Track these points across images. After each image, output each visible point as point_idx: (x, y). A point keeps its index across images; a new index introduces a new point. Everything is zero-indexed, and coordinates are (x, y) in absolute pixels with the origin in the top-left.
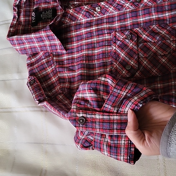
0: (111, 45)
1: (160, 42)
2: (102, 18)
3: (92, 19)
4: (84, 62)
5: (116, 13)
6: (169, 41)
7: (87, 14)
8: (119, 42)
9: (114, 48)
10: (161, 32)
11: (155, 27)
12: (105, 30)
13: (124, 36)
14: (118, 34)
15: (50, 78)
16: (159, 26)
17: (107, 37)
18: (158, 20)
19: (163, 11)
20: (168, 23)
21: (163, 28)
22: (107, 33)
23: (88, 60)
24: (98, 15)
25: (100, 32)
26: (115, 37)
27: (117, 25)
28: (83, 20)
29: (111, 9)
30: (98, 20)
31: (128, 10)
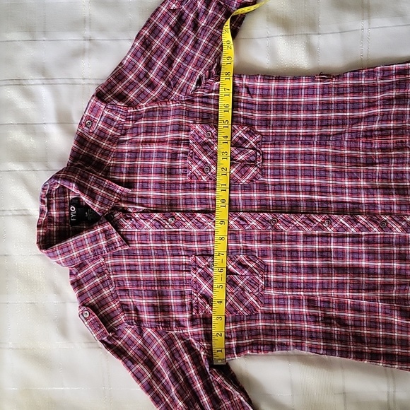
0: (189, 271)
1: (248, 277)
2: (176, 231)
3: (162, 230)
4: (156, 288)
5: (195, 230)
6: (257, 277)
7: (157, 224)
8: (200, 270)
9: (195, 276)
10: (249, 264)
11: (242, 257)
12: (182, 251)
13: (207, 263)
14: (199, 259)
15: (108, 304)
16: (247, 257)
17: (184, 260)
18: (246, 250)
19: (251, 241)
20: (257, 255)
21: (251, 260)
22: (185, 255)
23: (161, 286)
24: (170, 226)
25: (175, 253)
26: (195, 262)
27: (196, 246)
28: (150, 230)
29: (189, 224)
30: (170, 234)
31: (210, 230)
